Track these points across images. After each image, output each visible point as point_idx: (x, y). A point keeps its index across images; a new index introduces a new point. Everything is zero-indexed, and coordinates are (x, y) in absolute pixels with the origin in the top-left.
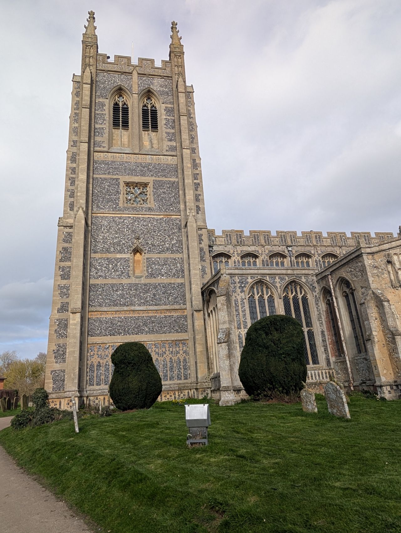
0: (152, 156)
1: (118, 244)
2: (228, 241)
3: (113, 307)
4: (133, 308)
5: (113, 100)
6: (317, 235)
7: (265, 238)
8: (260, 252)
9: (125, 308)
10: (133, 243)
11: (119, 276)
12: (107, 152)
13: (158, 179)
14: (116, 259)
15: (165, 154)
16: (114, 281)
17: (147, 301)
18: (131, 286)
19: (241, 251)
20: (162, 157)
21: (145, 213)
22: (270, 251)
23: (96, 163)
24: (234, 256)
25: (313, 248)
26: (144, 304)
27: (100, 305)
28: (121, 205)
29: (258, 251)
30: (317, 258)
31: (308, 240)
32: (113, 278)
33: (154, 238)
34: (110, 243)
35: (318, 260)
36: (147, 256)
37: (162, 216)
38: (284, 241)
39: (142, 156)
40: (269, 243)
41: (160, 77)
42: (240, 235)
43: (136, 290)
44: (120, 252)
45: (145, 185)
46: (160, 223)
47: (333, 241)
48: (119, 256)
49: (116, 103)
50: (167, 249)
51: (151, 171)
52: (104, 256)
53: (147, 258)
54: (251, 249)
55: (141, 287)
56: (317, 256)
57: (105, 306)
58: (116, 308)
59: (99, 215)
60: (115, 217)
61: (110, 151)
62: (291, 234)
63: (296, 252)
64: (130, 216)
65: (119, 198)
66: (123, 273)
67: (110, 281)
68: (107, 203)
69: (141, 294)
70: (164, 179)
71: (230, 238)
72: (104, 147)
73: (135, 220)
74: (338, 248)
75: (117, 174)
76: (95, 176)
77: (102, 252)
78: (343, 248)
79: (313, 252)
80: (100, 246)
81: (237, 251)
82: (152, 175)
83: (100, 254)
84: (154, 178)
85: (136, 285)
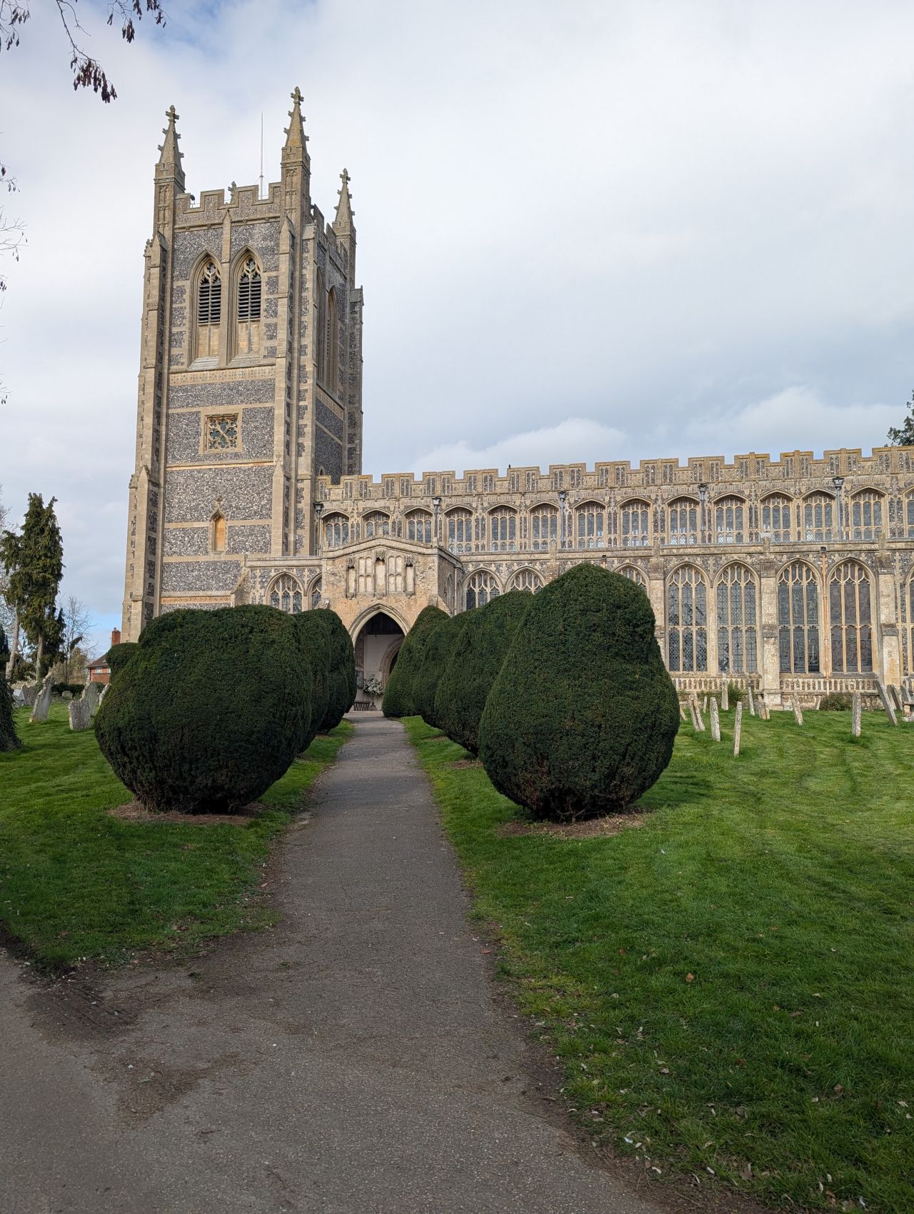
0: (244, 370)
1: (196, 508)
2: (346, 493)
3: (187, 592)
4: (209, 593)
5: (201, 276)
6: (488, 475)
7: (403, 485)
8: (392, 509)
9: (201, 593)
10: (213, 507)
11: (196, 553)
12: (186, 372)
13: (249, 406)
14: (193, 530)
15: (262, 363)
16: (190, 559)
17: (227, 585)
18: (208, 564)
19: (364, 509)
20: (257, 368)
21: (230, 461)
22: (407, 507)
23: (172, 391)
24: (353, 517)
25: (476, 498)
26: (222, 588)
27: (174, 590)
28: (201, 452)
29: (389, 508)
30: (480, 514)
31: (470, 485)
32: (189, 555)
33: (239, 498)
34: (187, 508)
35: (480, 517)
36: (230, 523)
37: (251, 465)
38: (431, 489)
39: (231, 371)
40: (407, 494)
41: (264, 221)
42: (366, 482)
43: (214, 570)
44: (198, 520)
45: (234, 418)
46: (248, 475)
47: (513, 484)
48: (196, 525)
49: (205, 279)
50: (255, 513)
51: (241, 395)
52: (179, 525)
53: (230, 527)
54: (378, 505)
55: (221, 566)
56: (480, 511)
57: (179, 590)
58: (192, 593)
59: (174, 469)
60: (193, 471)
61: (189, 370)
62: (445, 476)
63: (447, 506)
64: (211, 467)
65: (198, 442)
66: (200, 548)
67: (185, 559)
68: (185, 450)
69: (220, 575)
70: (258, 405)
71: (351, 488)
72: (182, 364)
73: (218, 472)
74: (519, 495)
75: (198, 405)
76: (171, 411)
77: (177, 520)
78: (527, 495)
79: (474, 505)
80: (175, 513)
81: (358, 509)
82: (242, 402)
83: (174, 524)
84: (244, 406)
85: (215, 563)
